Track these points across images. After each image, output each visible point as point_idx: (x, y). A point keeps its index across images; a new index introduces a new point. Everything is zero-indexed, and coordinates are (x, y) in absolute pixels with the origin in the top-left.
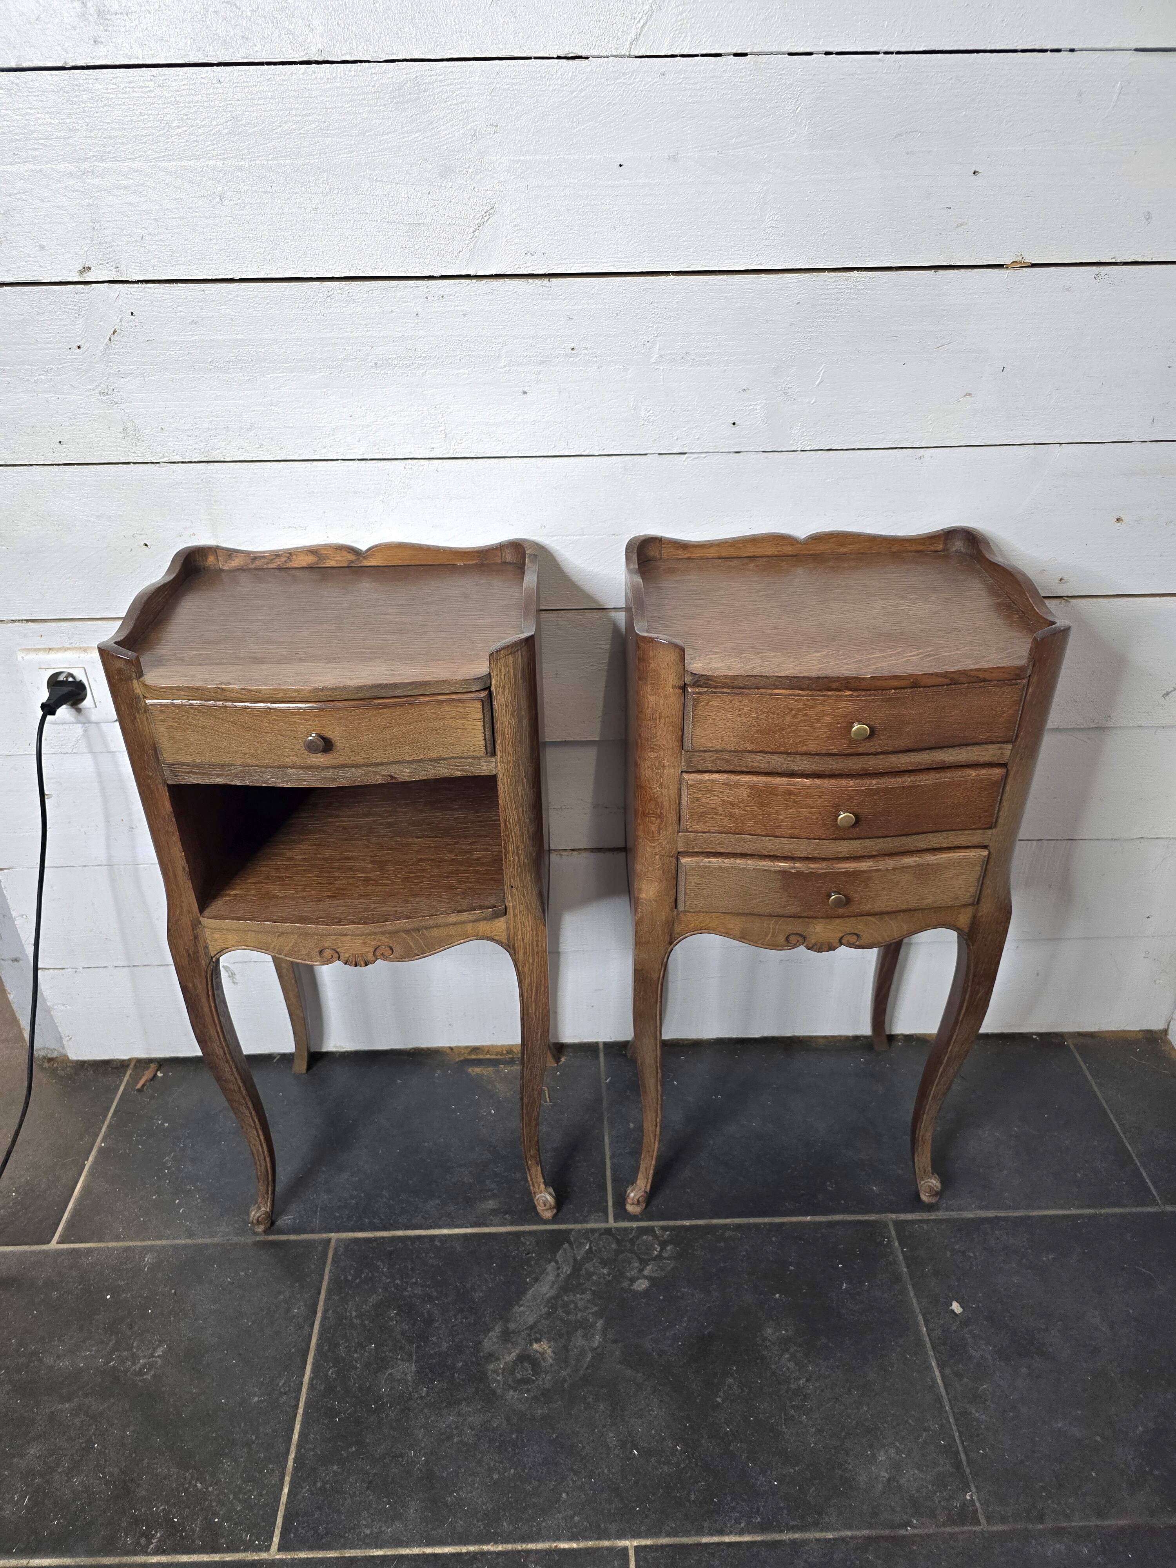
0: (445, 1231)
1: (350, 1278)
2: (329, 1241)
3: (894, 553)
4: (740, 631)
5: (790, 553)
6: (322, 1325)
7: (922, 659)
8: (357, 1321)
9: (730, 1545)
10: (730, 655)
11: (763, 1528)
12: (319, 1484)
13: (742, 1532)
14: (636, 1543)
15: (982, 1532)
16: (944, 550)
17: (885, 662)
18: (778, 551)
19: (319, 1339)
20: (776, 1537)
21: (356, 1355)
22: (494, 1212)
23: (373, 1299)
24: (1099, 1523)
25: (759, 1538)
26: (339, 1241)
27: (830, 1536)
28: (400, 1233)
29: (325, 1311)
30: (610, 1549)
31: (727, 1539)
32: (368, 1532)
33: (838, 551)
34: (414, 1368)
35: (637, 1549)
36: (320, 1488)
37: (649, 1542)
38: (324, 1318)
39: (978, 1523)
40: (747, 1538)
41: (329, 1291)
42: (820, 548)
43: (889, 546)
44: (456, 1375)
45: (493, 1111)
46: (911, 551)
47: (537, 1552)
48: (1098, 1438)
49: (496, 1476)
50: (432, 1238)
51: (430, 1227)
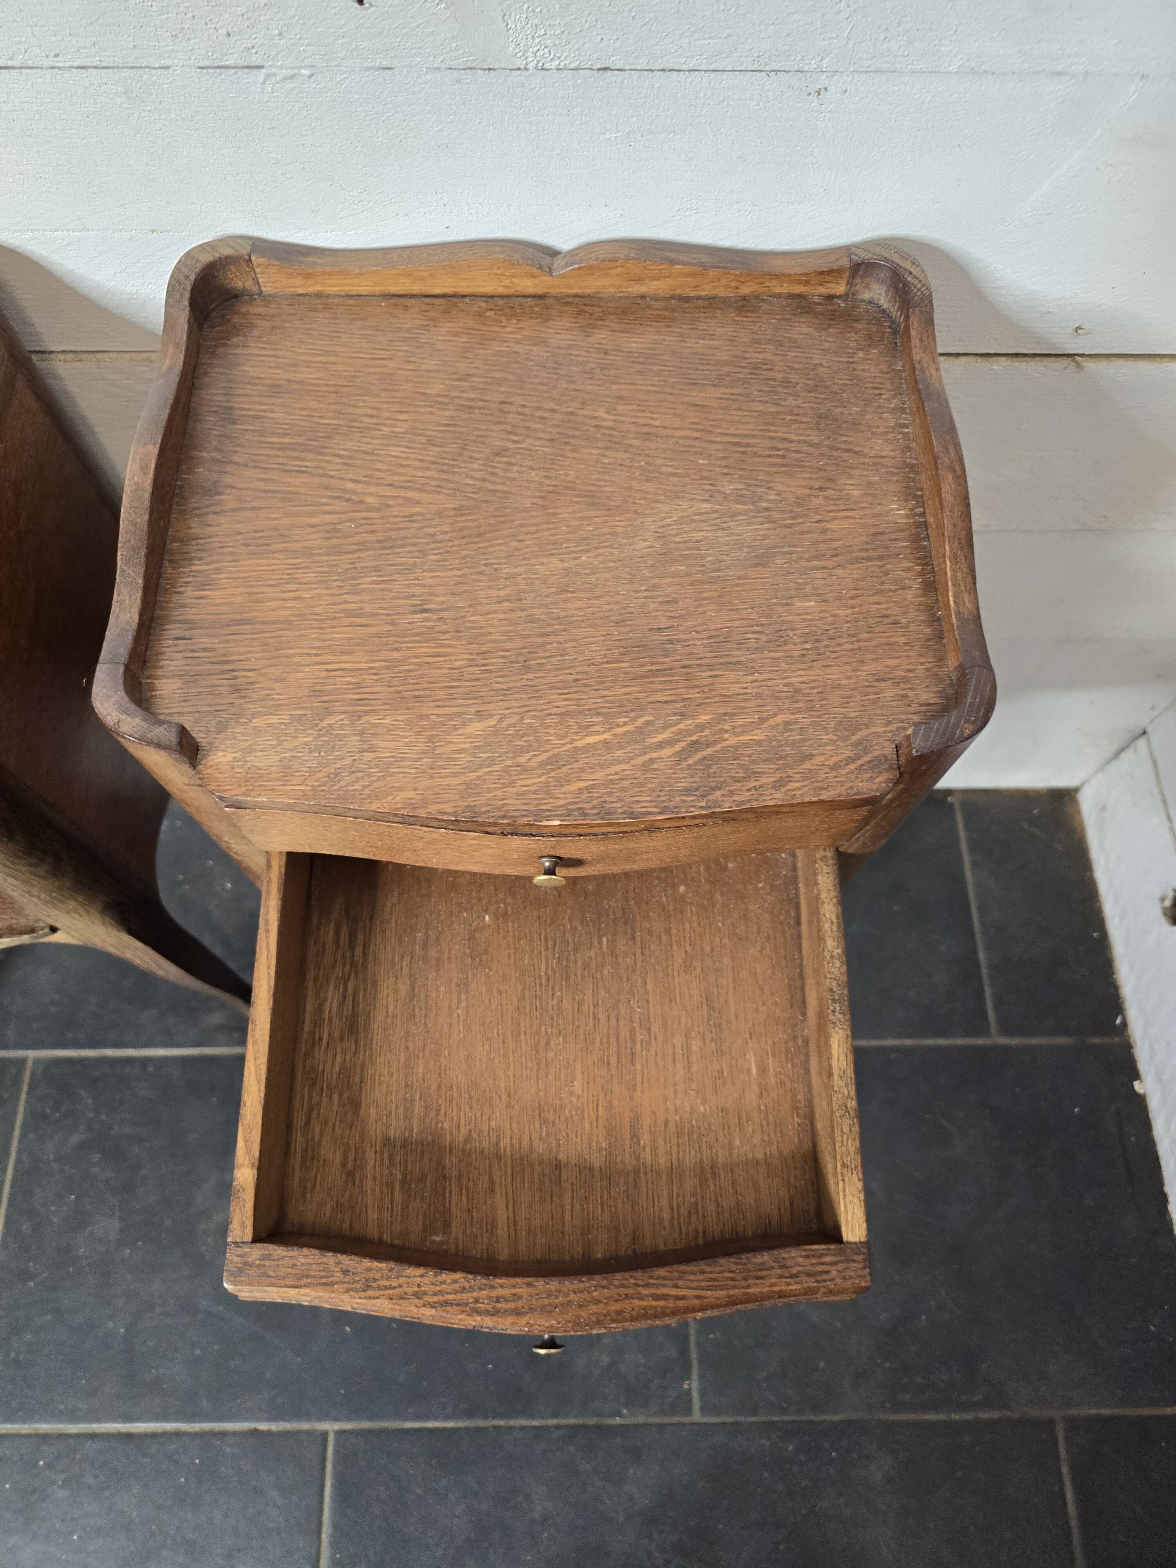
0: (161, 1052)
1: (48, 1111)
2: (23, 1061)
3: (744, 298)
4: (350, 614)
5: (531, 291)
6: (16, 1170)
7: (681, 756)
8: (55, 1166)
9: (432, 1431)
10: (300, 718)
11: (470, 1414)
12: (12, 1355)
13: (447, 1418)
14: (337, 1426)
15: (692, 1424)
16: (844, 297)
17: (602, 766)
18: (506, 287)
19: (12, 1187)
20: (481, 1423)
21: (53, 1208)
22: (221, 1028)
23: (75, 1139)
24: (812, 1418)
25: (461, 1424)
26: (37, 1061)
27: (536, 1423)
28: (109, 1052)
29: (20, 1152)
30: (309, 1433)
31: (430, 1424)
32: (62, 1407)
33: (630, 290)
34: (116, 1225)
35: (339, 1433)
36: (14, 1360)
37: (348, 1426)
38: (18, 1161)
39: (689, 1411)
40: (450, 1424)
41: (24, 1125)
42: (592, 285)
43: (733, 284)
44: (163, 1235)
45: (229, 885)
46: (779, 296)
47: (235, 1434)
48: (838, 1324)
49: (198, 1352)
50: (146, 1061)
51: (145, 1046)
